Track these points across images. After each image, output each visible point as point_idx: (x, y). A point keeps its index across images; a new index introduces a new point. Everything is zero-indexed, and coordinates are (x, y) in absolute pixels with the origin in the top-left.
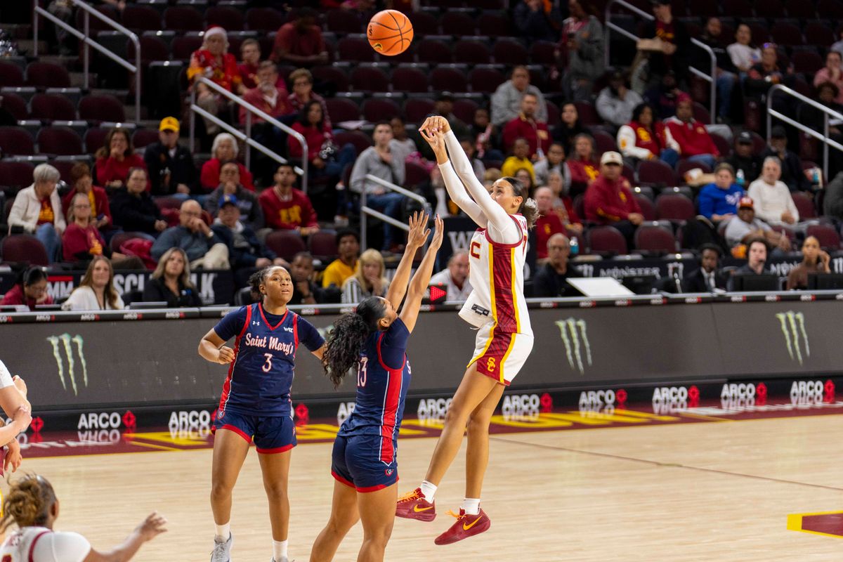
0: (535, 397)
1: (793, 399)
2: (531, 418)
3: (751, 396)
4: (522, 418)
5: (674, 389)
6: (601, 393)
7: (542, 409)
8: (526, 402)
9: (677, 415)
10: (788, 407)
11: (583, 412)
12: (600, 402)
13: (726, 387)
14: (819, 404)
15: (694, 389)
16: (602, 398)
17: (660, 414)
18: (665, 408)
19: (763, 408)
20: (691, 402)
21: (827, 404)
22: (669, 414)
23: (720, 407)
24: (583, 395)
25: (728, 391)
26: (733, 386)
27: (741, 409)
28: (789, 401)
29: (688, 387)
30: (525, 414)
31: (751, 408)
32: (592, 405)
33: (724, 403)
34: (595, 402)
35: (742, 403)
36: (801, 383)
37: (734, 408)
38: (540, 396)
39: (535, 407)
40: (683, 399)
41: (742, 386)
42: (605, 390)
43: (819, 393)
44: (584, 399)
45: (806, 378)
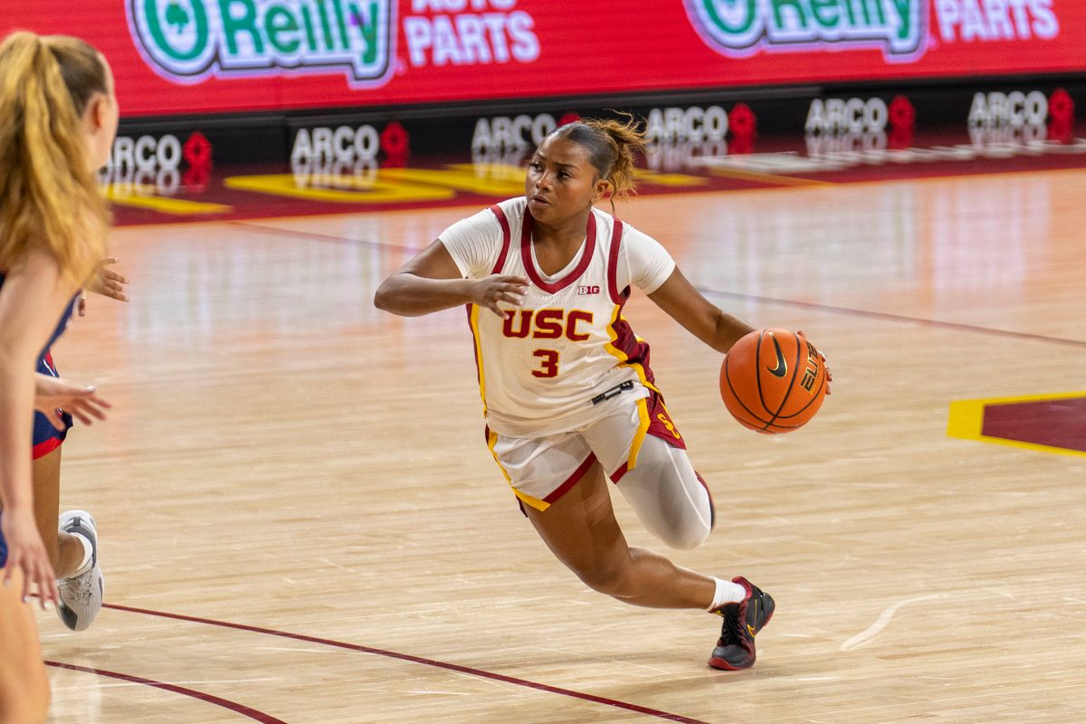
0: (368, 131)
1: (976, 134)
2: (359, 180)
3: (877, 126)
4: (338, 180)
5: (695, 113)
6: (523, 121)
7: (384, 159)
8: (346, 144)
9: (702, 171)
10: (962, 152)
11: (481, 167)
12: (520, 142)
13: (816, 106)
14: (1037, 146)
15: (743, 111)
16: (526, 134)
17: (662, 170)
18: (674, 156)
19: (904, 155)
20: (735, 143)
21: (1056, 147)
22: (684, 170)
23: (803, 152)
24: (482, 126)
25: (823, 115)
26: (834, 104)
27: (853, 157)
28: (965, 139)
29: (728, 107)
30: (345, 171)
31: (876, 155)
32: (502, 150)
33: (813, 143)
34: (508, 143)
35: (857, 144)
36: (996, 97)
37: (836, 156)
38: (380, 128)
39: (368, 155)
40: (717, 135)
41: (856, 104)
42: (533, 115)
43: (1038, 119)
44: (483, 136)
45: (1005, 84)
